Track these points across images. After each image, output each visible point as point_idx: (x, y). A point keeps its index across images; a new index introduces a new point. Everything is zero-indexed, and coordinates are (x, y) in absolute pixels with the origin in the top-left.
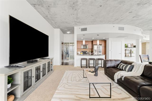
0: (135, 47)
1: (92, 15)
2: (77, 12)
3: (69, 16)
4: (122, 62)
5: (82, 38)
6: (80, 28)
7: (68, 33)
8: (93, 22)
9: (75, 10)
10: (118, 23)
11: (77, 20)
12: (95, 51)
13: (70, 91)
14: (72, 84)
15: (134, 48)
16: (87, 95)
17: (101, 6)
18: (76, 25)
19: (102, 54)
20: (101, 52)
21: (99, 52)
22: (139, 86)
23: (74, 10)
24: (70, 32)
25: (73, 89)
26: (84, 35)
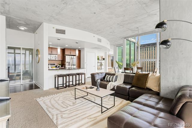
0: (104, 59)
1: (80, 18)
2: (65, 6)
3: (49, 6)
4: (106, 74)
5: (51, 43)
6: (53, 28)
7: (22, 28)
8: (76, 26)
9: (64, 4)
10: (97, 34)
11: (57, 15)
12: (68, 63)
13: (77, 118)
14: (69, 111)
15: (104, 61)
16: (99, 112)
17: (95, 13)
18: (50, 21)
19: (77, 67)
20: (75, 65)
21: (73, 65)
22: (128, 90)
23: (64, 2)
24: (26, 28)
25: (79, 114)
26: (59, 39)
